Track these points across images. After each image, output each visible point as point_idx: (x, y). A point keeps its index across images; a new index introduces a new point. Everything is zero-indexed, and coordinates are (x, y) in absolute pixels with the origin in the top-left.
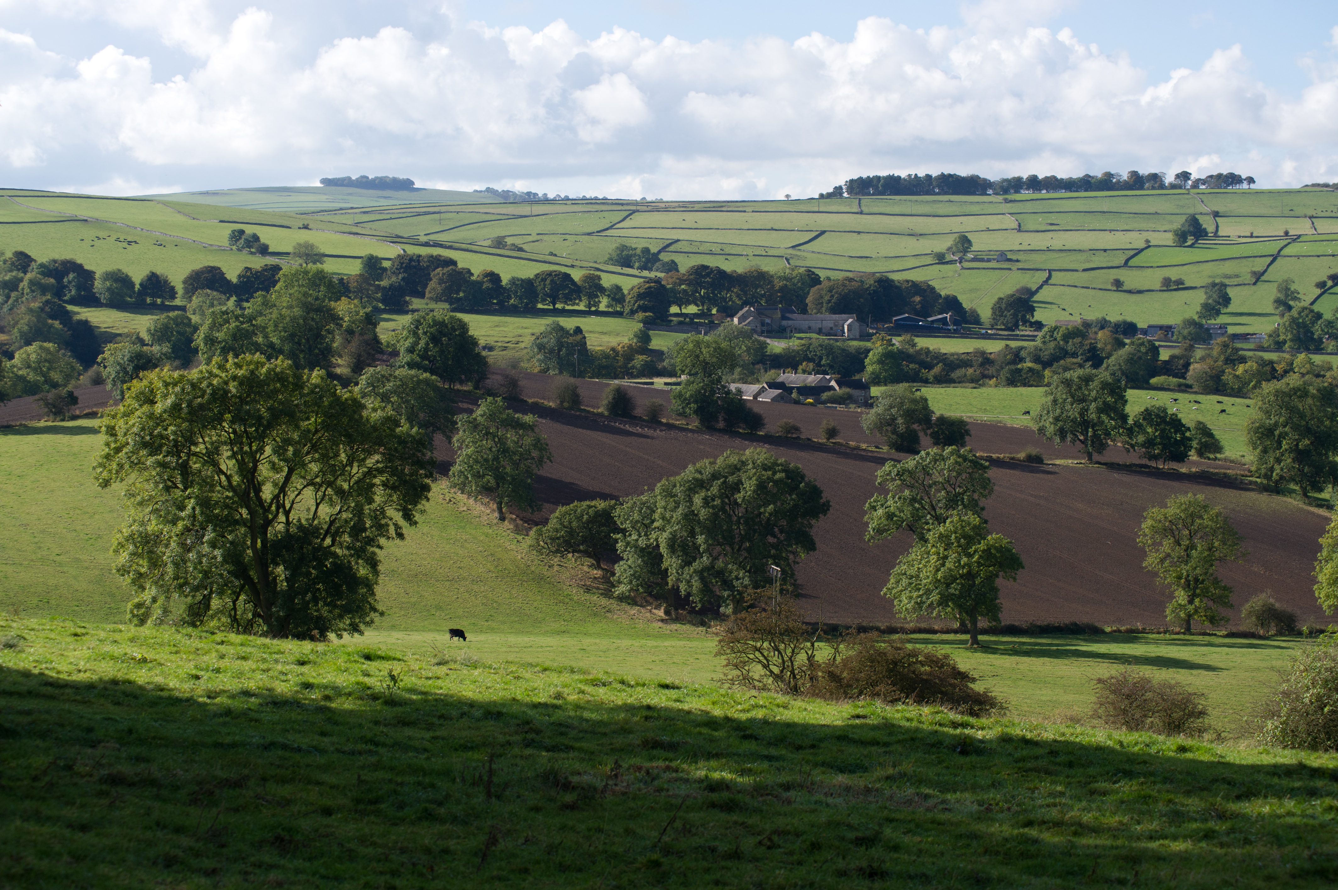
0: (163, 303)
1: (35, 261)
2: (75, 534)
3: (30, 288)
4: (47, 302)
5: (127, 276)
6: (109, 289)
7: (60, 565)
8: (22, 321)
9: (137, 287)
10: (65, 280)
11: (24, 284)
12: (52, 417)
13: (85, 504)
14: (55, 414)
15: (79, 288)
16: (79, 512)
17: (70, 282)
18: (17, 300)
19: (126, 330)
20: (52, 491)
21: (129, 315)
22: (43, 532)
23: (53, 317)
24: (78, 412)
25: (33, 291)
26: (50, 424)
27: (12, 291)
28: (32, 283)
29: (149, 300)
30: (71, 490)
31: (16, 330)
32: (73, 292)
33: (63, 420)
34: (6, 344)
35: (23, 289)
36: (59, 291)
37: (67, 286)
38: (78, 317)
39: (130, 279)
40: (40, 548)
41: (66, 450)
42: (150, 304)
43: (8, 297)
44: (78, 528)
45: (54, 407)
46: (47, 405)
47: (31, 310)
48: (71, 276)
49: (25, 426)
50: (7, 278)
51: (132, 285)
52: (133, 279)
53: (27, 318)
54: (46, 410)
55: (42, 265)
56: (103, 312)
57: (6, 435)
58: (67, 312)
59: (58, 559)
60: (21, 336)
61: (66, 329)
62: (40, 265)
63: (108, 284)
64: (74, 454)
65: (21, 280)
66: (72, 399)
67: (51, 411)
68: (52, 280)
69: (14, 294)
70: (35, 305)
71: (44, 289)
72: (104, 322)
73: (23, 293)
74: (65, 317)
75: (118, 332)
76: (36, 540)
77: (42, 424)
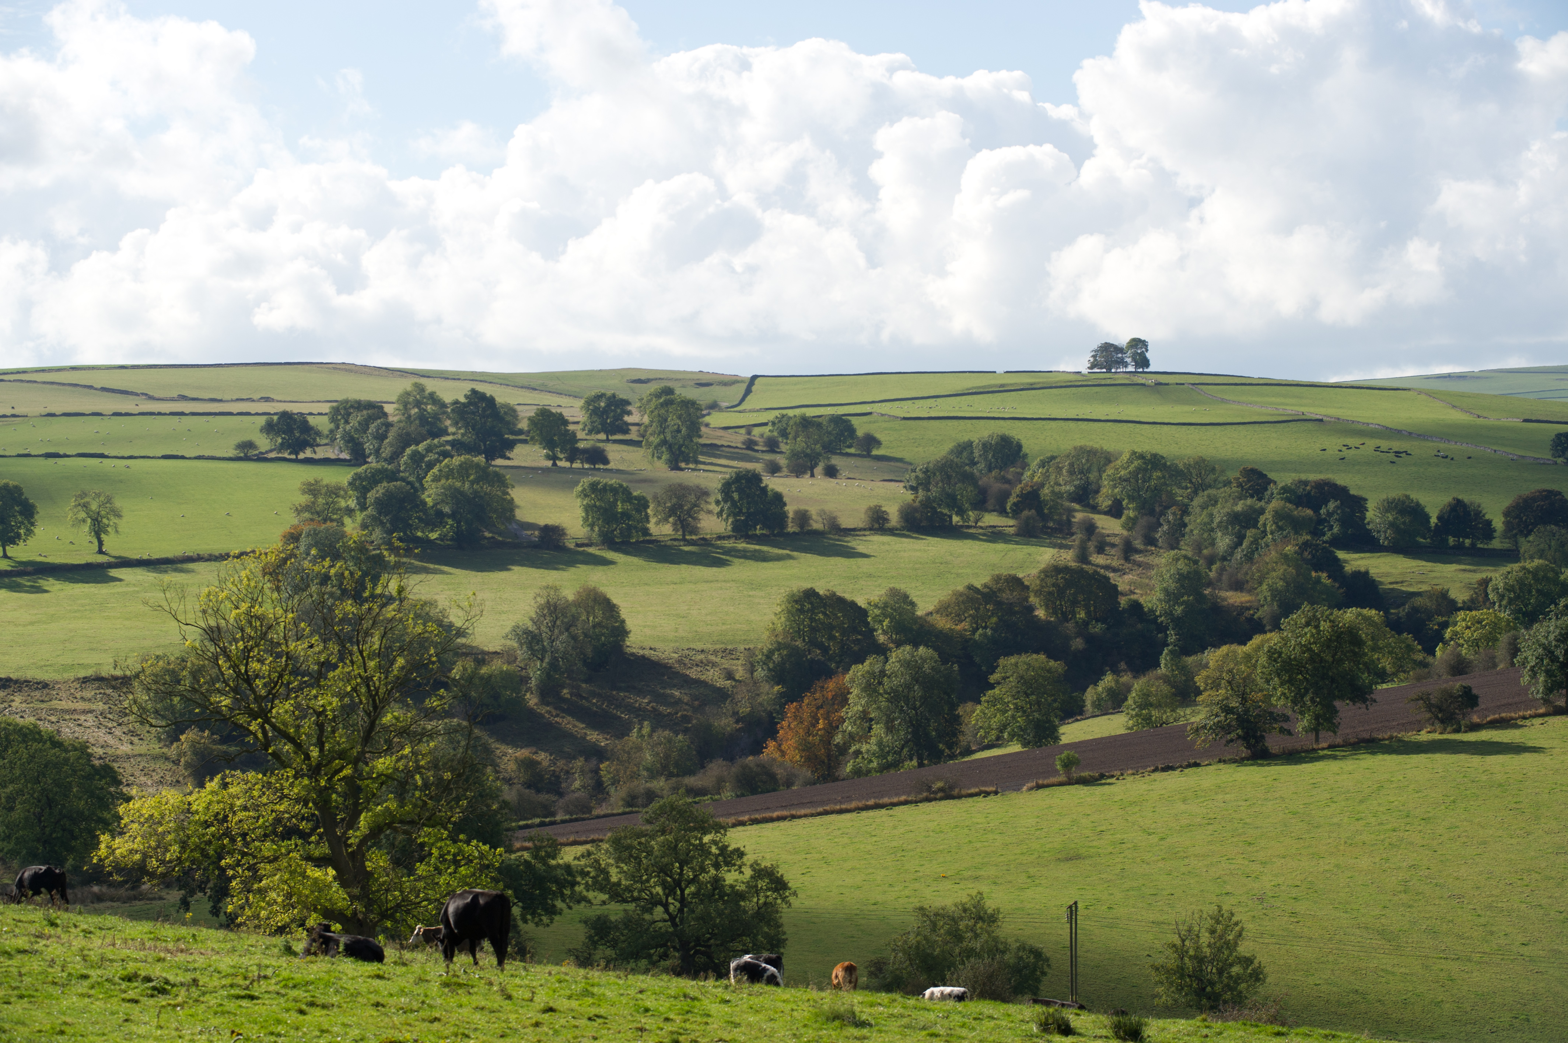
0: (1473, 545)
1: (1275, 483)
2: (1542, 912)
3: (1276, 523)
4: (1305, 545)
5: (1418, 504)
6: (1392, 525)
7: (1532, 960)
8: (1274, 574)
9: (1434, 520)
10: (1323, 511)
11: (1267, 518)
12: (1438, 726)
13: (1543, 865)
14: (1442, 721)
15: (1343, 522)
16: (1535, 876)
17: (1330, 514)
18: (1255, 542)
19: (1424, 588)
20: (1485, 843)
21: (1424, 563)
22: (1489, 907)
23: (1318, 568)
24: (1476, 719)
25: (1280, 528)
26: (1437, 736)
27: (1247, 527)
28: (1279, 516)
29: (1451, 541)
30: (1514, 841)
31: (1265, 587)
32: (1336, 530)
33: (1457, 731)
34: (1248, 609)
35: (1265, 525)
36: (1316, 527)
37: (1325, 520)
38: (1348, 568)
39: (1423, 509)
40: (1492, 933)
41: (1484, 778)
42: (1453, 547)
43: (1241, 538)
44: (1544, 902)
45: (1441, 711)
46: (1429, 707)
47: (1286, 558)
48: (1332, 505)
49: (1400, 740)
50: (1239, 508)
51: (1427, 518)
52: (1426, 509)
53: (1281, 569)
54: (1428, 715)
55: (1285, 489)
56: (1382, 560)
57: (1373, 753)
58: (1337, 560)
59: (1525, 950)
60: (1273, 597)
61: (1337, 585)
62: (1283, 488)
63: (1390, 517)
64: (1500, 785)
65: (1262, 511)
66: (1469, 699)
67: (1437, 718)
68: (1309, 512)
69: (1250, 533)
70: (1289, 549)
71: (1297, 525)
72: (1388, 575)
73: (1264, 532)
74: (1335, 567)
75: (1411, 589)
76: (1482, 920)
77: (1424, 736)
